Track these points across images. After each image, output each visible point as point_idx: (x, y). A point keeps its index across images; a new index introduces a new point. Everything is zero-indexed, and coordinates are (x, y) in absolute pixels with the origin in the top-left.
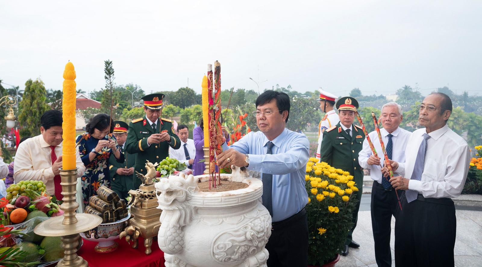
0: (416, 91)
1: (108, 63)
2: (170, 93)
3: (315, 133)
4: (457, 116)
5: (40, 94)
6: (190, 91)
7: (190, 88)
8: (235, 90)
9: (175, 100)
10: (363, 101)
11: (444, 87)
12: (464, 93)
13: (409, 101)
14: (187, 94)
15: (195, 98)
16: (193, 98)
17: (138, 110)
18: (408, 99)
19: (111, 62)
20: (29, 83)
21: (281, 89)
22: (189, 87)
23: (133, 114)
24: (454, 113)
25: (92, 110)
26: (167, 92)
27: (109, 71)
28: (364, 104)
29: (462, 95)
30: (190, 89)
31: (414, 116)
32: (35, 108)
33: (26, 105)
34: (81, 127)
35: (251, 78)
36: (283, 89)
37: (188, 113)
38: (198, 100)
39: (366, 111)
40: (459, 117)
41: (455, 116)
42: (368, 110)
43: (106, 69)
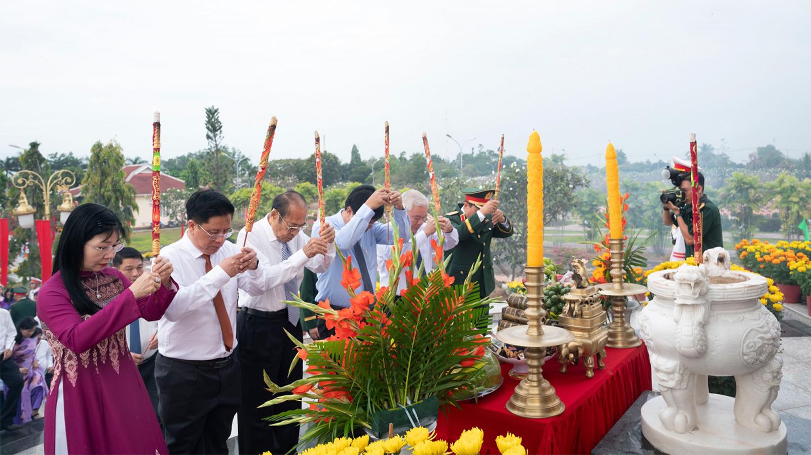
0: (721, 153)
1: (211, 113)
2: (295, 162)
3: (561, 228)
4: (804, 196)
5: (117, 167)
6: (332, 158)
7: (330, 152)
8: (408, 157)
9: (306, 174)
10: (632, 171)
11: (768, 146)
12: (804, 155)
13: (712, 170)
14: (326, 163)
15: (340, 171)
16: (337, 169)
17: (248, 192)
18: (709, 168)
19: (216, 111)
20: (98, 148)
21: (487, 153)
22: (328, 152)
23: (239, 199)
24: (799, 191)
25: (177, 192)
26: (291, 160)
27: (213, 126)
28: (634, 176)
29: (802, 160)
30: (330, 154)
31: (732, 196)
32: (109, 191)
33: (93, 186)
34: (147, 223)
35: (448, 135)
36: (490, 152)
37: (338, 196)
38: (345, 174)
39: (650, 189)
40: (807, 197)
41: (801, 196)
42: (653, 187)
43: (209, 122)
